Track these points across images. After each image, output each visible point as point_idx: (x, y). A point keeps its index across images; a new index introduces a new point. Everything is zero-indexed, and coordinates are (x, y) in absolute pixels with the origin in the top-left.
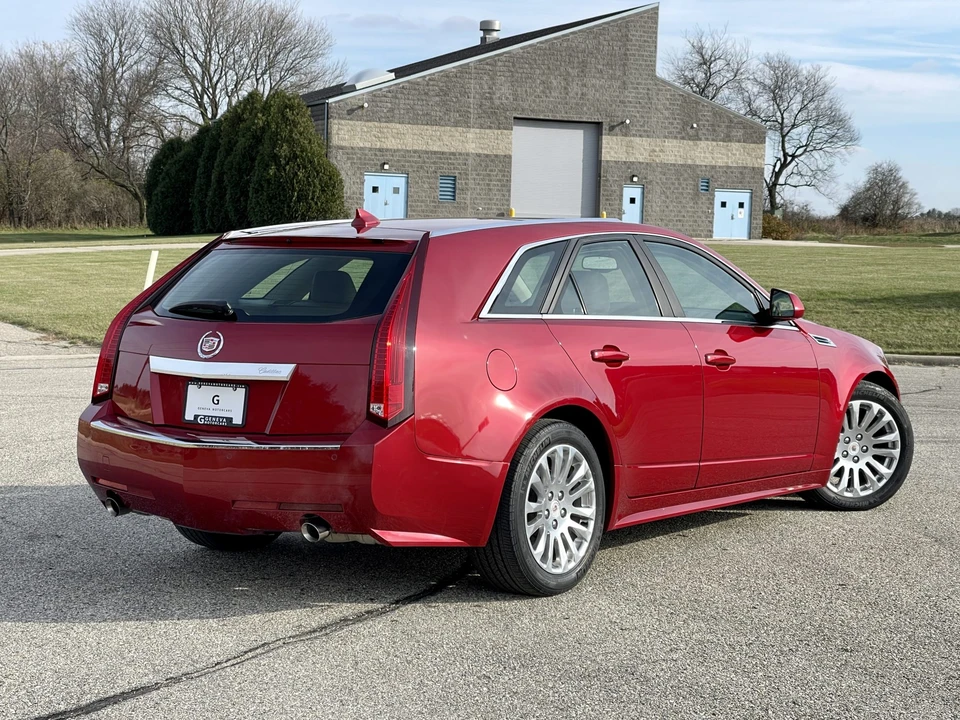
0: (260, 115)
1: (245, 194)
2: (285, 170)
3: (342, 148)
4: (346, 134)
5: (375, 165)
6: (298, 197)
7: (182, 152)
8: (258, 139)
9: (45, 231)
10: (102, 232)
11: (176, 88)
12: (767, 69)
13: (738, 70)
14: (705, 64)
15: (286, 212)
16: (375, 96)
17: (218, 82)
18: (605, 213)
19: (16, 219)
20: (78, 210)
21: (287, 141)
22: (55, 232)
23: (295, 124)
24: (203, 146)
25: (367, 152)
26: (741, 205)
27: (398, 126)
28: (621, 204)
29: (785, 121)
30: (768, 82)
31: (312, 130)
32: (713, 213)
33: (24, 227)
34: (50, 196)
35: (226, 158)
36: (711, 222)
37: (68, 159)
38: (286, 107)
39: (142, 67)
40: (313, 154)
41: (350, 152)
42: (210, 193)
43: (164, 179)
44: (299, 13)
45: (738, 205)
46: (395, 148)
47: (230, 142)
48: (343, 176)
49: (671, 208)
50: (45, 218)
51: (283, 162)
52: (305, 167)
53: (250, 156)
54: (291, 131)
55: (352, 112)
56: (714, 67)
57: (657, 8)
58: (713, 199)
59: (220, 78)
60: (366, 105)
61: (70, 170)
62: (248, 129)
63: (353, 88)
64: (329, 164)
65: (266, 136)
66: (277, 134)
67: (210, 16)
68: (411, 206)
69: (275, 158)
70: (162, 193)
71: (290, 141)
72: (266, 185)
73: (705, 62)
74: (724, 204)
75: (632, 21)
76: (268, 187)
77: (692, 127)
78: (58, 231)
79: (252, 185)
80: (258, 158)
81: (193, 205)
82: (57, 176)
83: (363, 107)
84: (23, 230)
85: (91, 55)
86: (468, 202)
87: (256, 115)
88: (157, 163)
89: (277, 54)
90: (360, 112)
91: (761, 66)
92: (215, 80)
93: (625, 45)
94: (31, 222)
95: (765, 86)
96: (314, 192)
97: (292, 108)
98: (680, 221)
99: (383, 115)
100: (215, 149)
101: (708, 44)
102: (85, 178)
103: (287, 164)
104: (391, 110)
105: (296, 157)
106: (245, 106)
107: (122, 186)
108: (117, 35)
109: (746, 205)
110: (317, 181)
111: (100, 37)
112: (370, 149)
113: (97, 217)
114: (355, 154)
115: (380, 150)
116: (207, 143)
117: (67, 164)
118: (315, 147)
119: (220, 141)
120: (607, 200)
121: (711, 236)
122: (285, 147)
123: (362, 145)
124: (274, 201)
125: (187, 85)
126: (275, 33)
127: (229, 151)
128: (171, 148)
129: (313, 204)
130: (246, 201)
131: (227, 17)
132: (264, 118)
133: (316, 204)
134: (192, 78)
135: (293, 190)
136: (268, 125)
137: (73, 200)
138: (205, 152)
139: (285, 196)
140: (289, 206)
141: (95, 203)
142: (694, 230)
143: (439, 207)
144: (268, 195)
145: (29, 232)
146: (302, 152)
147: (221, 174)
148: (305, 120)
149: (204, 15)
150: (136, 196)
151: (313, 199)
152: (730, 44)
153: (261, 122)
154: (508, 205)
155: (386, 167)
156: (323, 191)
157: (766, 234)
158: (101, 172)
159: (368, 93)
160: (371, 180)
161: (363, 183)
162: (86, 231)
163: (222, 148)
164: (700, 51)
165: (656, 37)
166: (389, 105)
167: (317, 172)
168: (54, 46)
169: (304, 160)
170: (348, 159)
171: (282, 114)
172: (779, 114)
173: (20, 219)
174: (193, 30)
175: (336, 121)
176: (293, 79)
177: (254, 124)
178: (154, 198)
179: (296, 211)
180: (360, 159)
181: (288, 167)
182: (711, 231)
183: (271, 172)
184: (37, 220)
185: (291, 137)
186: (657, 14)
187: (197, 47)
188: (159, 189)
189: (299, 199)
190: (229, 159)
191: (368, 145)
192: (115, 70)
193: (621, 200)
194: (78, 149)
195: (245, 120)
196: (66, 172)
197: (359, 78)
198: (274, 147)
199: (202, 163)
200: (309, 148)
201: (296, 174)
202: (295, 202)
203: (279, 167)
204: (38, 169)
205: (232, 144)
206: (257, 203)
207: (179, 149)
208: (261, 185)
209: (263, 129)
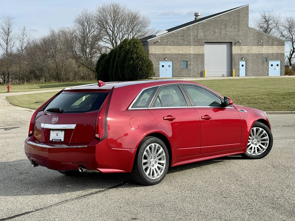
0: (128, 46)
1: (124, 69)
2: (135, 62)
3: (152, 54)
4: (153, 50)
5: (163, 59)
6: (139, 70)
8: (127, 53)
9: (68, 83)
10: (84, 83)
11: (105, 39)
12: (287, 22)
13: (277, 23)
14: (267, 22)
15: (136, 74)
16: (162, 38)
17: (117, 36)
18: (234, 70)
19: (60, 80)
20: (77, 77)
21: (136, 53)
22: (71, 83)
23: (138, 48)
24: (112, 56)
25: (160, 55)
26: (278, 65)
27: (169, 46)
28: (239, 67)
29: (293, 38)
30: (287, 26)
31: (143, 49)
32: (268, 68)
33: (62, 82)
34: (69, 73)
35: (118, 59)
36: (268, 71)
37: (74, 61)
38: (135, 43)
39: (95, 33)
40: (143, 56)
41: (155, 55)
42: (114, 70)
43: (101, 66)
44: (140, 14)
45: (276, 65)
46: (169, 53)
47: (119, 54)
48: (153, 63)
49: (255, 67)
50: (68, 79)
51: (135, 59)
52: (141, 61)
53: (125, 57)
54: (137, 50)
55: (155, 43)
56: (270, 22)
57: (248, 6)
58: (268, 64)
59: (117, 35)
60: (159, 41)
61: (74, 65)
62: (124, 50)
63: (155, 36)
64: (148, 59)
65: (130, 52)
66: (132, 51)
67: (114, 16)
68: (174, 71)
69: (132, 58)
70: (101, 70)
71: (137, 53)
73: (267, 21)
74: (272, 65)
75: (241, 10)
76: (131, 67)
77: (261, 42)
78: (72, 83)
79: (126, 67)
80: (127, 58)
81: (109, 73)
82: (71, 66)
83: (158, 41)
84: (62, 83)
85: (80, 30)
86: (191, 69)
87: (127, 46)
88: (99, 62)
89: (134, 27)
90: (157, 43)
91: (285, 21)
92: (116, 35)
93: (238, 18)
94: (64, 81)
95: (286, 28)
96: (144, 68)
97: (137, 43)
98: (258, 71)
99: (164, 43)
100: (115, 56)
101: (267, 16)
102: (79, 67)
103: (136, 60)
104: (167, 42)
105: (138, 57)
106: (123, 43)
107: (90, 69)
108: (88, 24)
109: (279, 65)
110: (145, 65)
111: (83, 25)
112: (161, 54)
113: (83, 78)
114: (156, 56)
115: (164, 54)
116: (113, 55)
117: (74, 63)
118: (144, 55)
119: (117, 54)
120: (235, 66)
121: (268, 75)
122: (135, 55)
123: (158, 53)
124: (132, 71)
125: (108, 38)
126: (133, 20)
127: (119, 57)
128: (103, 56)
129: (144, 72)
130: (124, 71)
131: (119, 17)
132: (129, 46)
133: (145, 71)
134: (109, 35)
135: (138, 68)
136: (130, 48)
137: (76, 74)
138: (112, 58)
139: (136, 69)
140: (137, 72)
141: (82, 74)
142: (263, 74)
143: (182, 70)
144: (130, 69)
145: (63, 83)
146: (140, 56)
147: (117, 64)
148: (141, 46)
149: (112, 16)
150: (94, 71)
152: (274, 15)
153: (128, 48)
154: (204, 69)
155: (166, 59)
156: (147, 67)
157: (286, 74)
158: (84, 65)
159: (160, 37)
160: (161, 63)
161: (159, 64)
162: (80, 83)
163: (117, 56)
164: (265, 18)
165: (248, 15)
166: (166, 40)
167: (145, 62)
168: (70, 28)
169: (141, 59)
170: (154, 57)
171: (134, 45)
172: (291, 36)
173: (61, 80)
174: (109, 21)
175: (150, 46)
176: (139, 34)
177: (126, 48)
178: (98, 72)
179: (139, 74)
180: (158, 57)
181: (136, 61)
182: (268, 74)
183: (131, 63)
184: (66, 80)
185: (137, 52)
186: (248, 8)
187: (111, 26)
188: (100, 69)
189: (140, 70)
190: (119, 59)
191: (160, 53)
192: (87, 35)
193: (239, 66)
194: (77, 58)
195: (123, 47)
196: (73, 65)
197: (157, 33)
198: (132, 55)
199: (111, 61)
200: (142, 55)
201: (139, 63)
202: (139, 71)
203: (134, 61)
204: (65, 65)
205: (120, 55)
206: (128, 72)
207: (105, 57)
208: (128, 67)
209: (129, 50)
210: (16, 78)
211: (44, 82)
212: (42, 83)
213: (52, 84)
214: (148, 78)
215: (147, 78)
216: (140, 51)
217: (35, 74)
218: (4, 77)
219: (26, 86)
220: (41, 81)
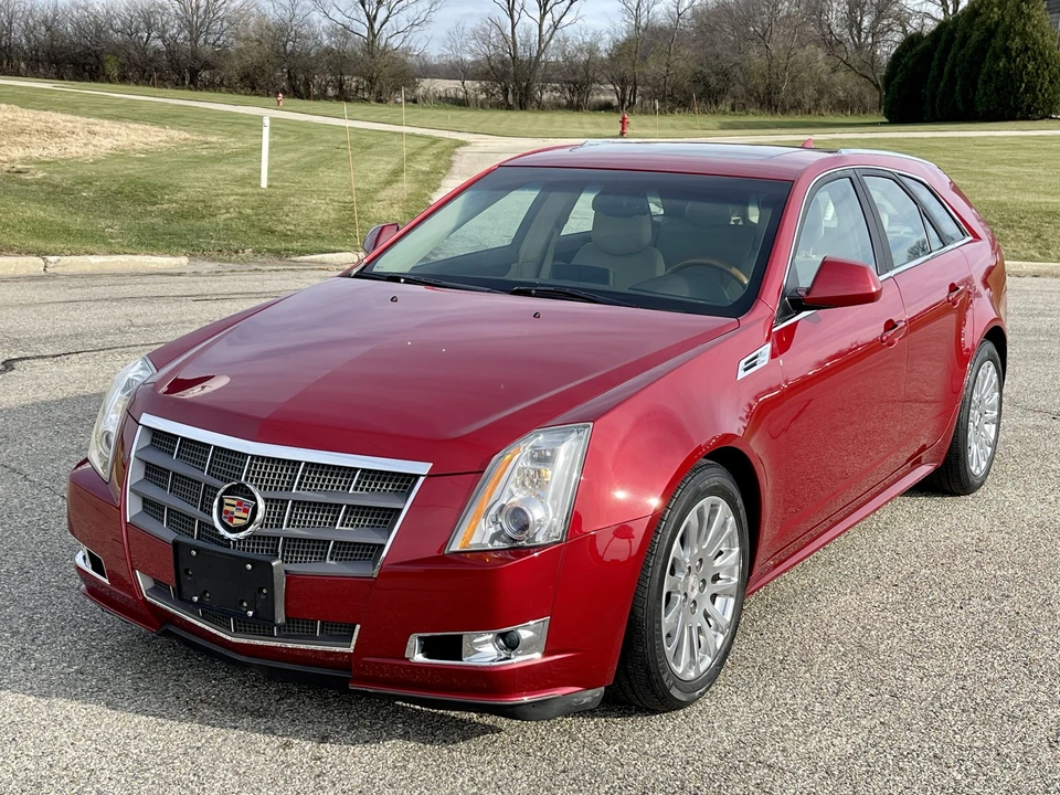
0: (996, 9)
1: (974, 85)
2: (1015, 61)
6: (1025, 88)
7: (921, 46)
8: (991, 32)
9: (796, 118)
19: (774, 108)
20: (826, 99)
21: (1020, 34)
22: (804, 120)
23: (1029, 17)
24: (940, 40)
31: (1047, 24)
33: (779, 113)
34: (803, 87)
35: (959, 50)
37: (821, 54)
38: (1022, 1)
40: (1045, 47)
42: (942, 84)
43: (901, 71)
47: (964, 36)
50: (797, 106)
51: (1014, 54)
52: (1035, 59)
53: (982, 47)
54: (1025, 25)
61: (822, 63)
62: (983, 23)
65: (1000, 30)
66: (1010, 26)
69: (1007, 50)
70: (899, 84)
71: (1023, 34)
72: (994, 77)
76: (997, 79)
78: (807, 118)
79: (981, 77)
80: (990, 51)
81: (926, 95)
82: (810, 68)
84: (778, 119)
87: (992, 10)
88: (897, 57)
94: (785, 111)
96: (1042, 84)
97: (1028, 2)
100: (950, 42)
102: (834, 70)
103: (1018, 56)
105: (1027, 49)
106: (983, 1)
107: (866, 77)
110: (1046, 73)
113: (843, 106)
116: (943, 37)
117: (820, 58)
118: (1047, 40)
119: (956, 35)
122: (1017, 40)
124: (1001, 92)
127: (962, 46)
128: (912, 41)
129: (1040, 96)
130: (974, 92)
132: (1000, 12)
133: (1043, 95)
135: (1022, 81)
136: (1003, 18)
137: (822, 90)
138: (941, 45)
139: (1013, 87)
140: (1016, 97)
141: (841, 94)
144: (996, 86)
145: (783, 119)
146: (1034, 44)
147: (954, 66)
148: (1039, 13)
150: (877, 86)
151: (1040, 90)
153: (996, 16)
156: (1051, 82)
158: (849, 66)
163: (956, 42)
167: (1047, 64)
169: (1035, 53)
177: (989, 18)
178: (891, 89)
179: (1023, 102)
181: (1018, 60)
183: (1001, 64)
184: (791, 109)
185: (1024, 29)
188: (896, 80)
189: (1026, 91)
190: (963, 51)
195: (981, 15)
196: (818, 65)
198: (1007, 40)
199: (936, 55)
200: (1041, 41)
201: (1025, 66)
202: (1022, 94)
203: (1010, 59)
204: (794, 63)
205: (965, 38)
206: (985, 94)
207: (919, 43)
208: (990, 77)
209: (997, 24)
210: (653, 96)
211: (728, 110)
212: (724, 113)
213: (751, 119)
214: (1051, 118)
215: (1047, 117)
216: (1034, 27)
217: (707, 85)
218: (623, 90)
219: (678, 120)
220: (721, 107)
